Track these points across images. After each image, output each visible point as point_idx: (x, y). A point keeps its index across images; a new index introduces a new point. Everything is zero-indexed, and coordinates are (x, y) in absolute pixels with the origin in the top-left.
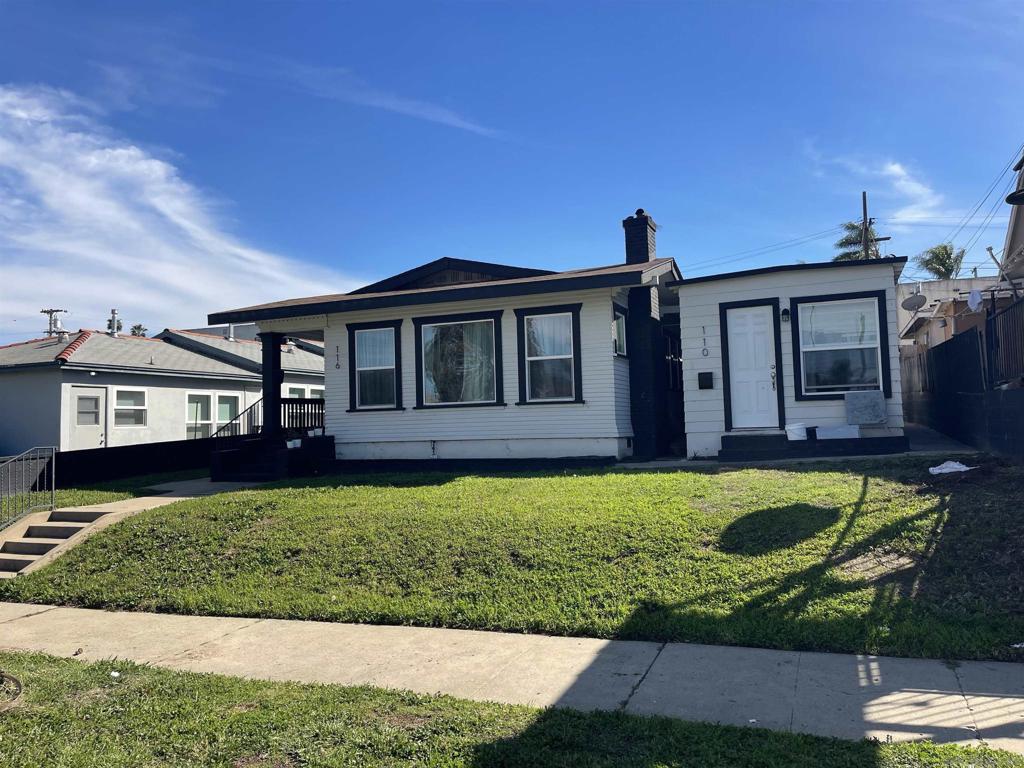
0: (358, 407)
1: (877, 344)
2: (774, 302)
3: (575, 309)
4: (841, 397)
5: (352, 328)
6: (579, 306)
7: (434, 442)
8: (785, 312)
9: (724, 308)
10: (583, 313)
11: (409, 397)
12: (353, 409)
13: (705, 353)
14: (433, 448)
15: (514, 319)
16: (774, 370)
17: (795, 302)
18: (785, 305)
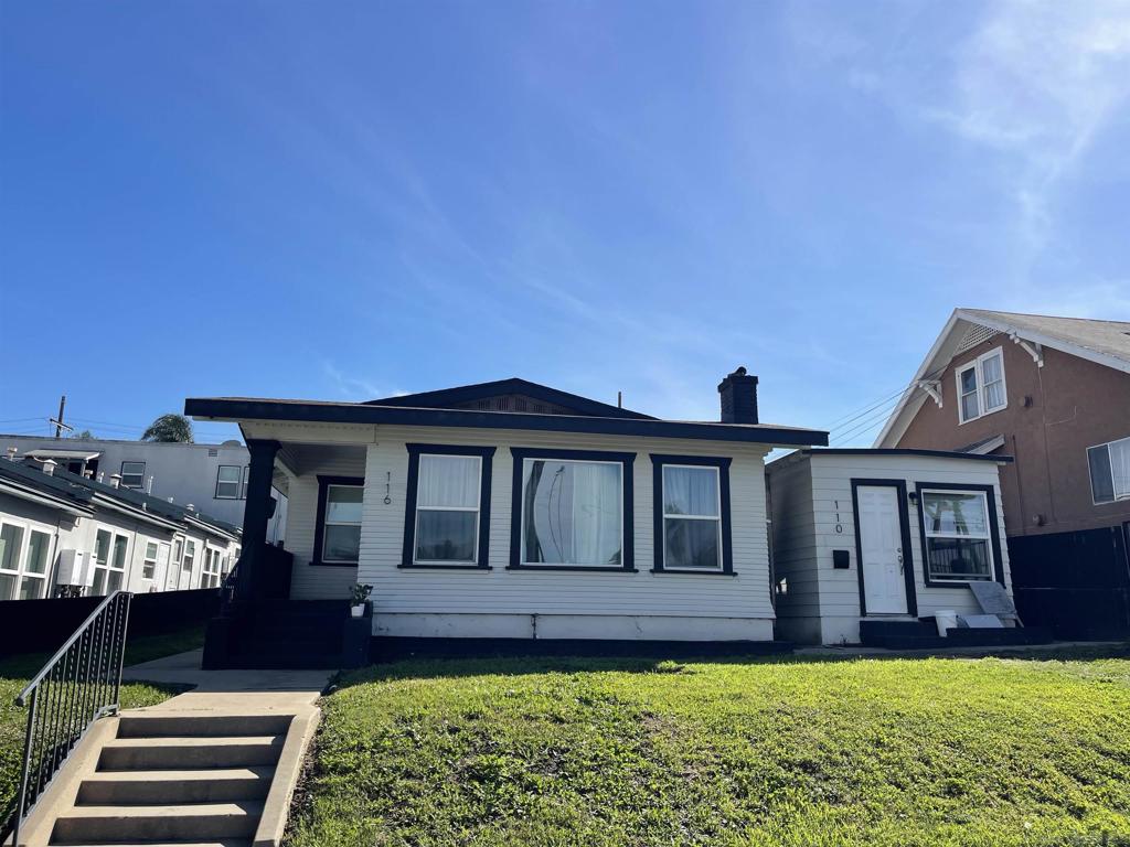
0: (415, 562)
1: (988, 536)
2: (900, 485)
3: (724, 464)
4: (967, 586)
5: (415, 450)
6: (729, 461)
7: (534, 616)
8: (912, 495)
9: (856, 483)
10: (732, 470)
11: (499, 551)
12: (407, 563)
13: (839, 529)
14: (534, 625)
15: (650, 466)
16: (901, 554)
17: (920, 485)
18: (911, 488)
